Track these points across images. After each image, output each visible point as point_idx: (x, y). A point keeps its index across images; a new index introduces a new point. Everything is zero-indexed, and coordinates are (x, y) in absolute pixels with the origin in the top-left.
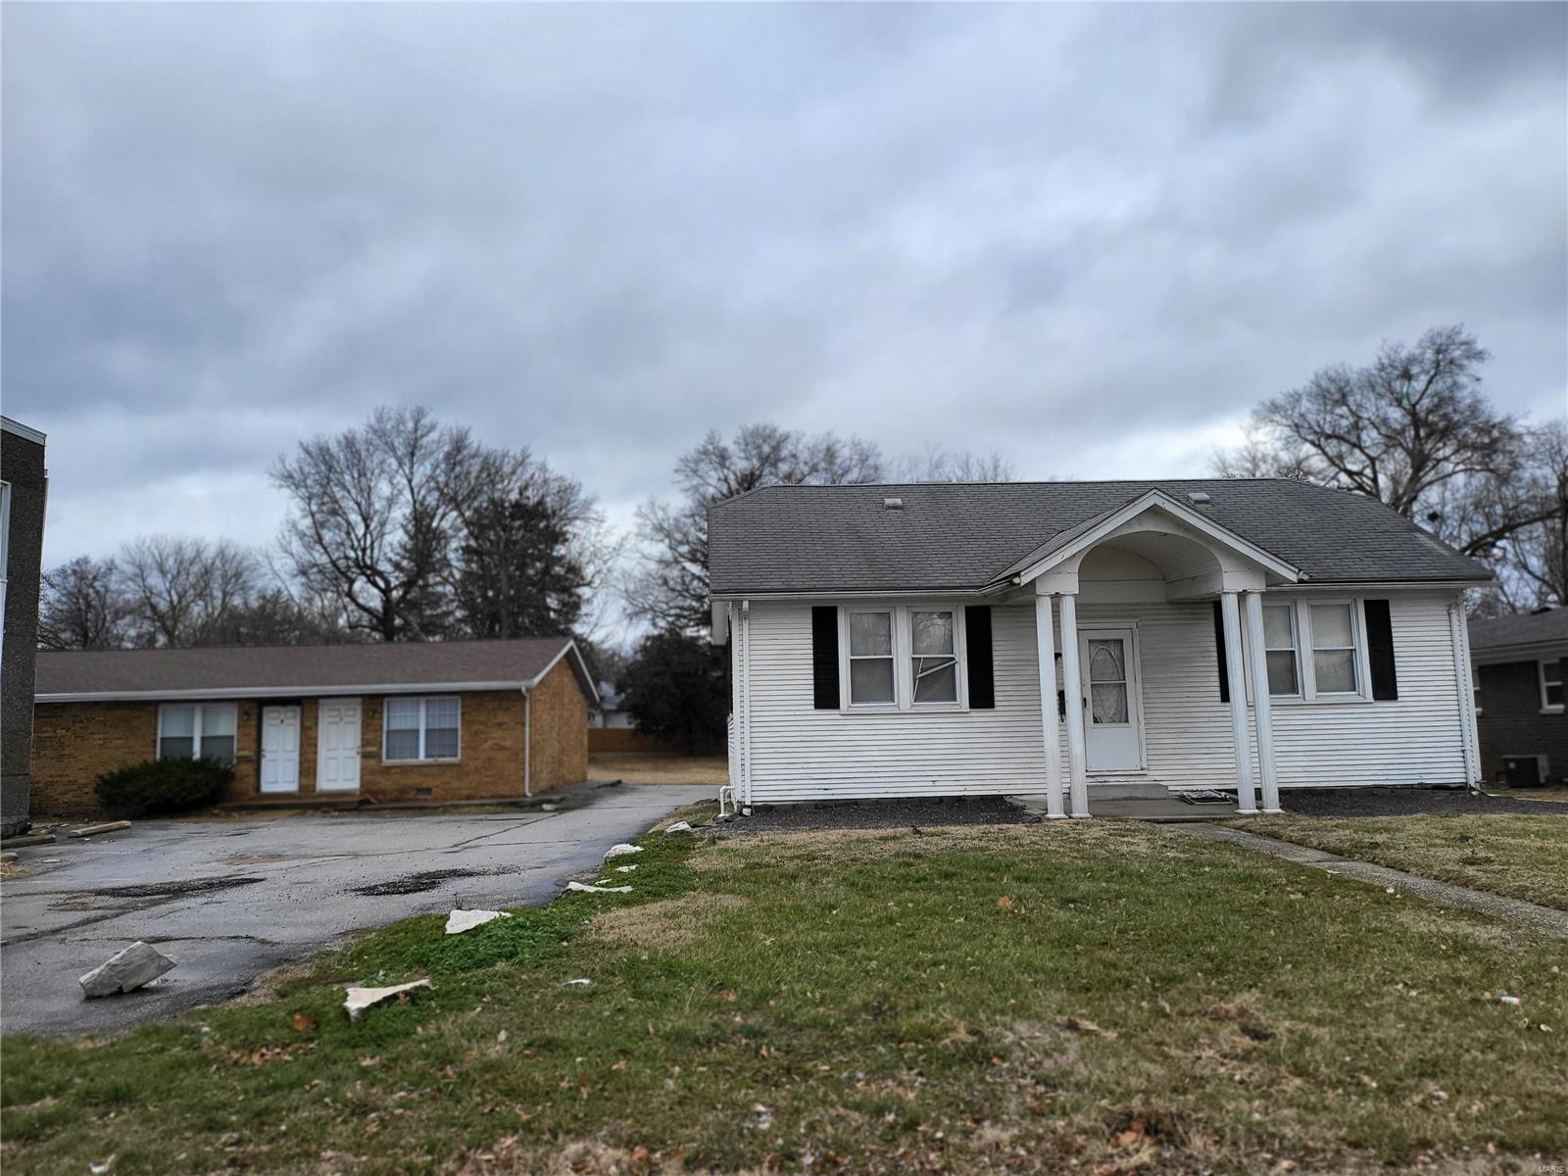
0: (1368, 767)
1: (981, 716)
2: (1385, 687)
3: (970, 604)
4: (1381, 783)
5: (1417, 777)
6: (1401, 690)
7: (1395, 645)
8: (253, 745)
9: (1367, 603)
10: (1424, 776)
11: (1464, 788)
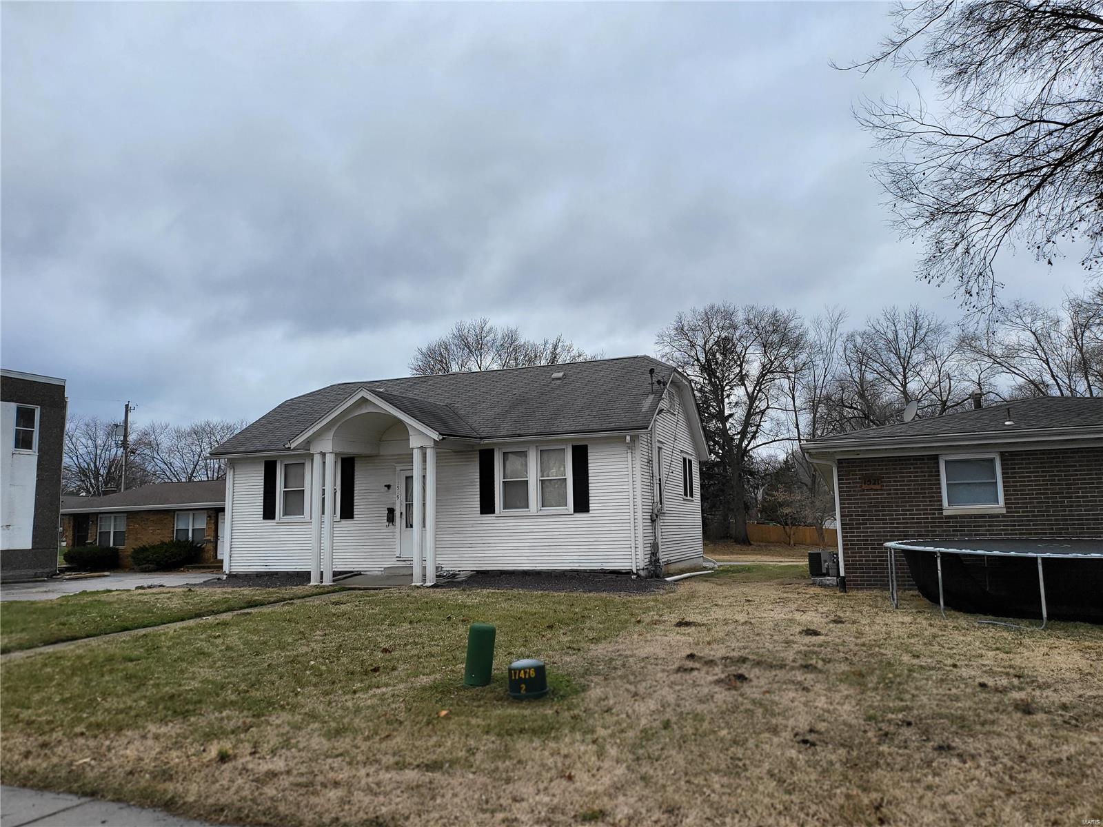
0: (568, 558)
1: (346, 523)
2: (582, 504)
3: (343, 456)
4: (575, 568)
5: (600, 564)
6: (592, 505)
7: (590, 475)
8: (213, 534)
9: (575, 449)
10: (604, 564)
11: (629, 573)
